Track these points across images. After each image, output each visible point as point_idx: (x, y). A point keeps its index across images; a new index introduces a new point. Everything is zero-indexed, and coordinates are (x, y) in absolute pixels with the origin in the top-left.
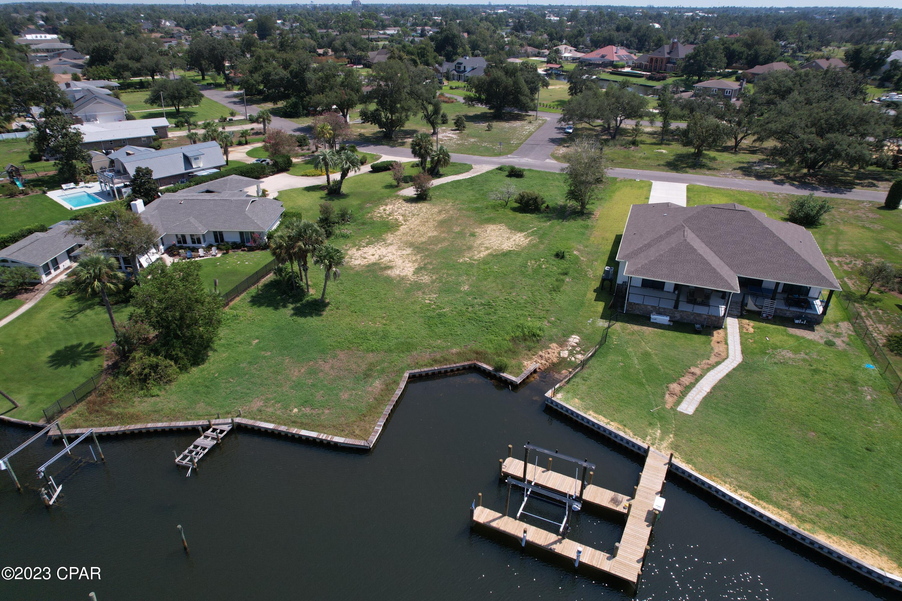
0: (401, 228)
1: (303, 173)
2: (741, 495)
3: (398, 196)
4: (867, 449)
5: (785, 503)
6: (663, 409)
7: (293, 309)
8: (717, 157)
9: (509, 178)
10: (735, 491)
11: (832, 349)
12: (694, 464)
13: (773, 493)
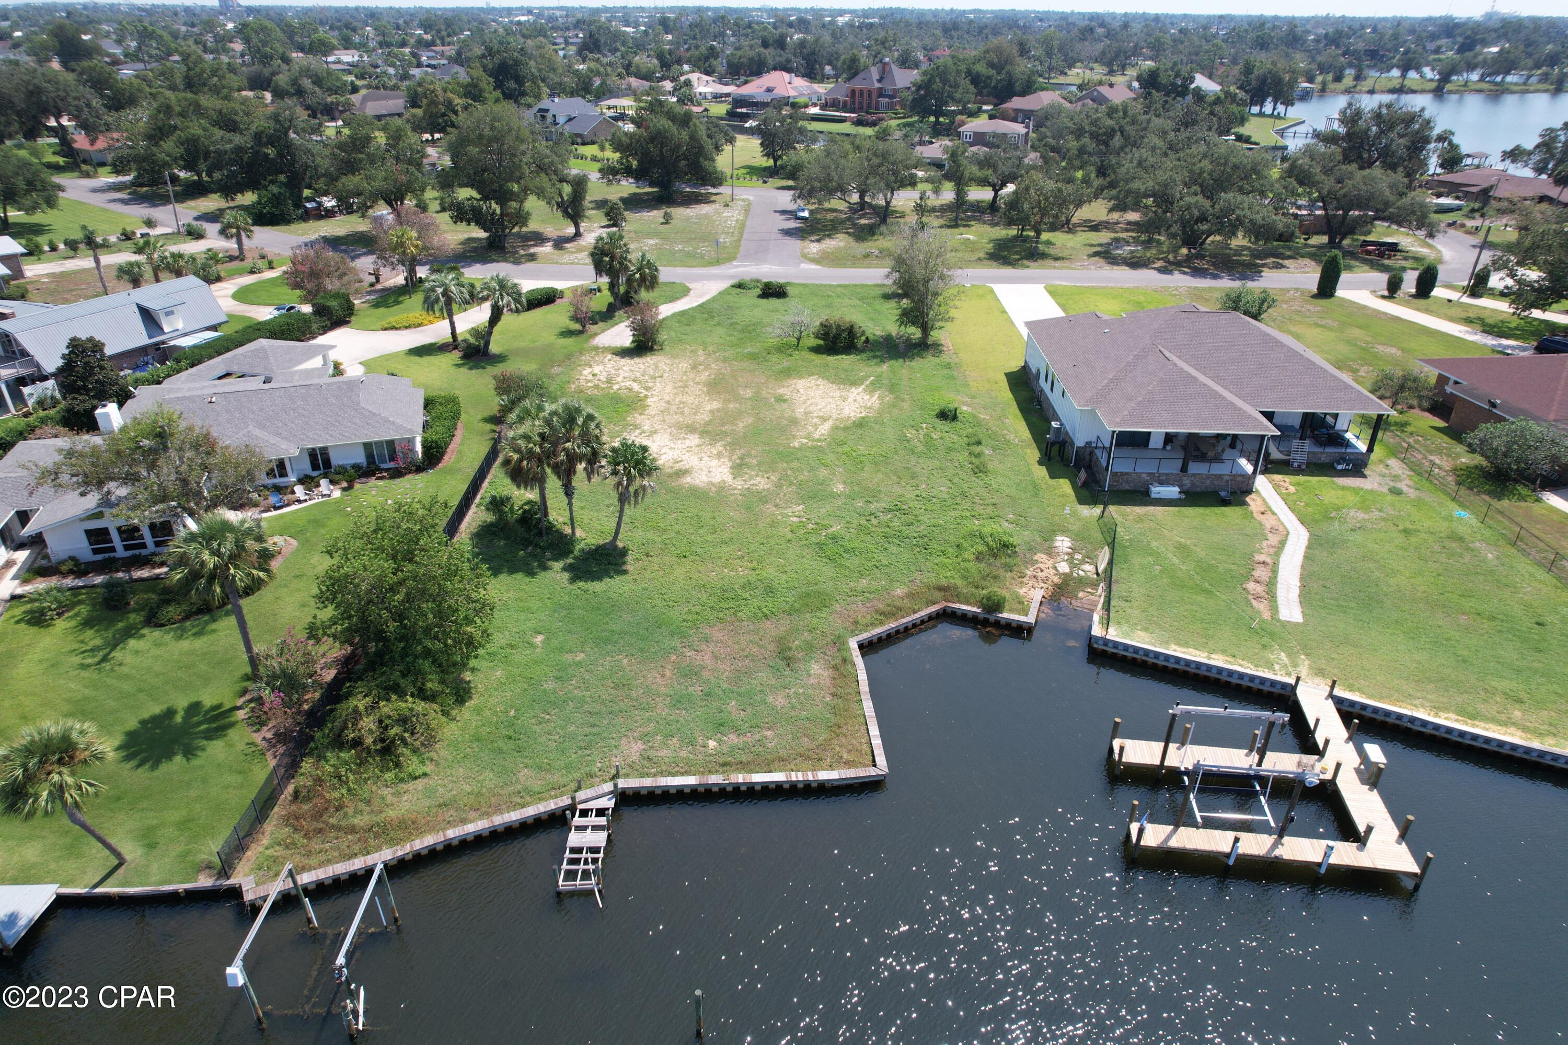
0: (650, 401)
1: (385, 324)
2: (1446, 718)
3: (596, 348)
4: (1539, 624)
5: (1503, 717)
6: (1263, 621)
7: (564, 569)
8: (1053, 240)
9: (765, 301)
10: (1436, 715)
11: (1402, 498)
12: (1359, 690)
13: (1481, 707)
